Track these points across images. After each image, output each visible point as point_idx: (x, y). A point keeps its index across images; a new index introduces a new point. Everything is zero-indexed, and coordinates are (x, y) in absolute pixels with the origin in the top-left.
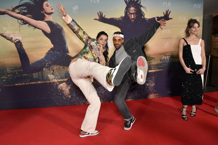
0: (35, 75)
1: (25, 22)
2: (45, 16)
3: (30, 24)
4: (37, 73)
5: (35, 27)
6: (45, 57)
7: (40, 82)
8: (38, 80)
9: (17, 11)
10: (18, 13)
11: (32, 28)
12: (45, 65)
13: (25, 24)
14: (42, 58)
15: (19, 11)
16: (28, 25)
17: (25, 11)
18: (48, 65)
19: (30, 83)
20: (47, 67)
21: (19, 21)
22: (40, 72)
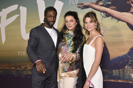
0: (115, 72)
1: (108, 15)
2: (131, 6)
3: (113, 17)
4: (118, 70)
5: (119, 20)
6: (128, 53)
7: (120, 81)
8: (119, 78)
9: (101, 3)
10: (102, 6)
11: (115, 20)
12: (127, 62)
13: (107, 16)
14: (124, 54)
15: (102, 4)
16: (111, 17)
17: (109, 3)
18: (131, 62)
19: (109, 80)
20: (130, 65)
21: (102, 13)
22: (121, 70)
